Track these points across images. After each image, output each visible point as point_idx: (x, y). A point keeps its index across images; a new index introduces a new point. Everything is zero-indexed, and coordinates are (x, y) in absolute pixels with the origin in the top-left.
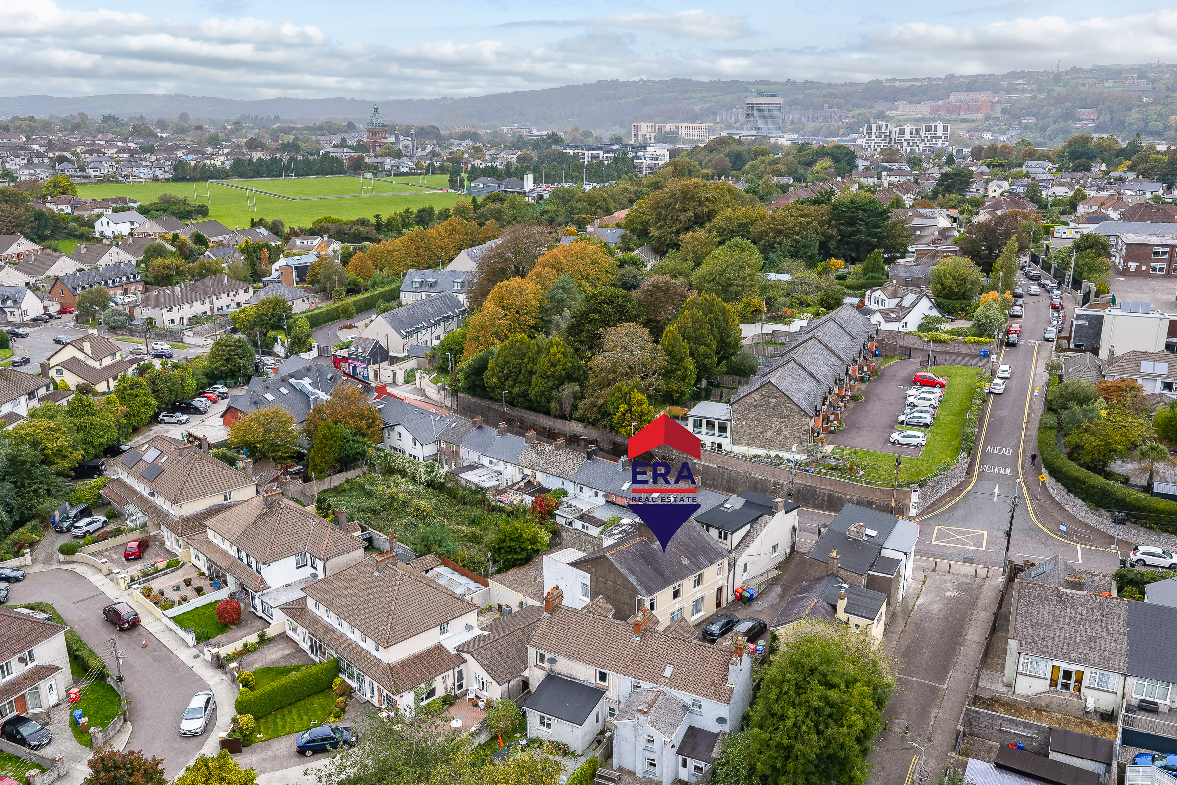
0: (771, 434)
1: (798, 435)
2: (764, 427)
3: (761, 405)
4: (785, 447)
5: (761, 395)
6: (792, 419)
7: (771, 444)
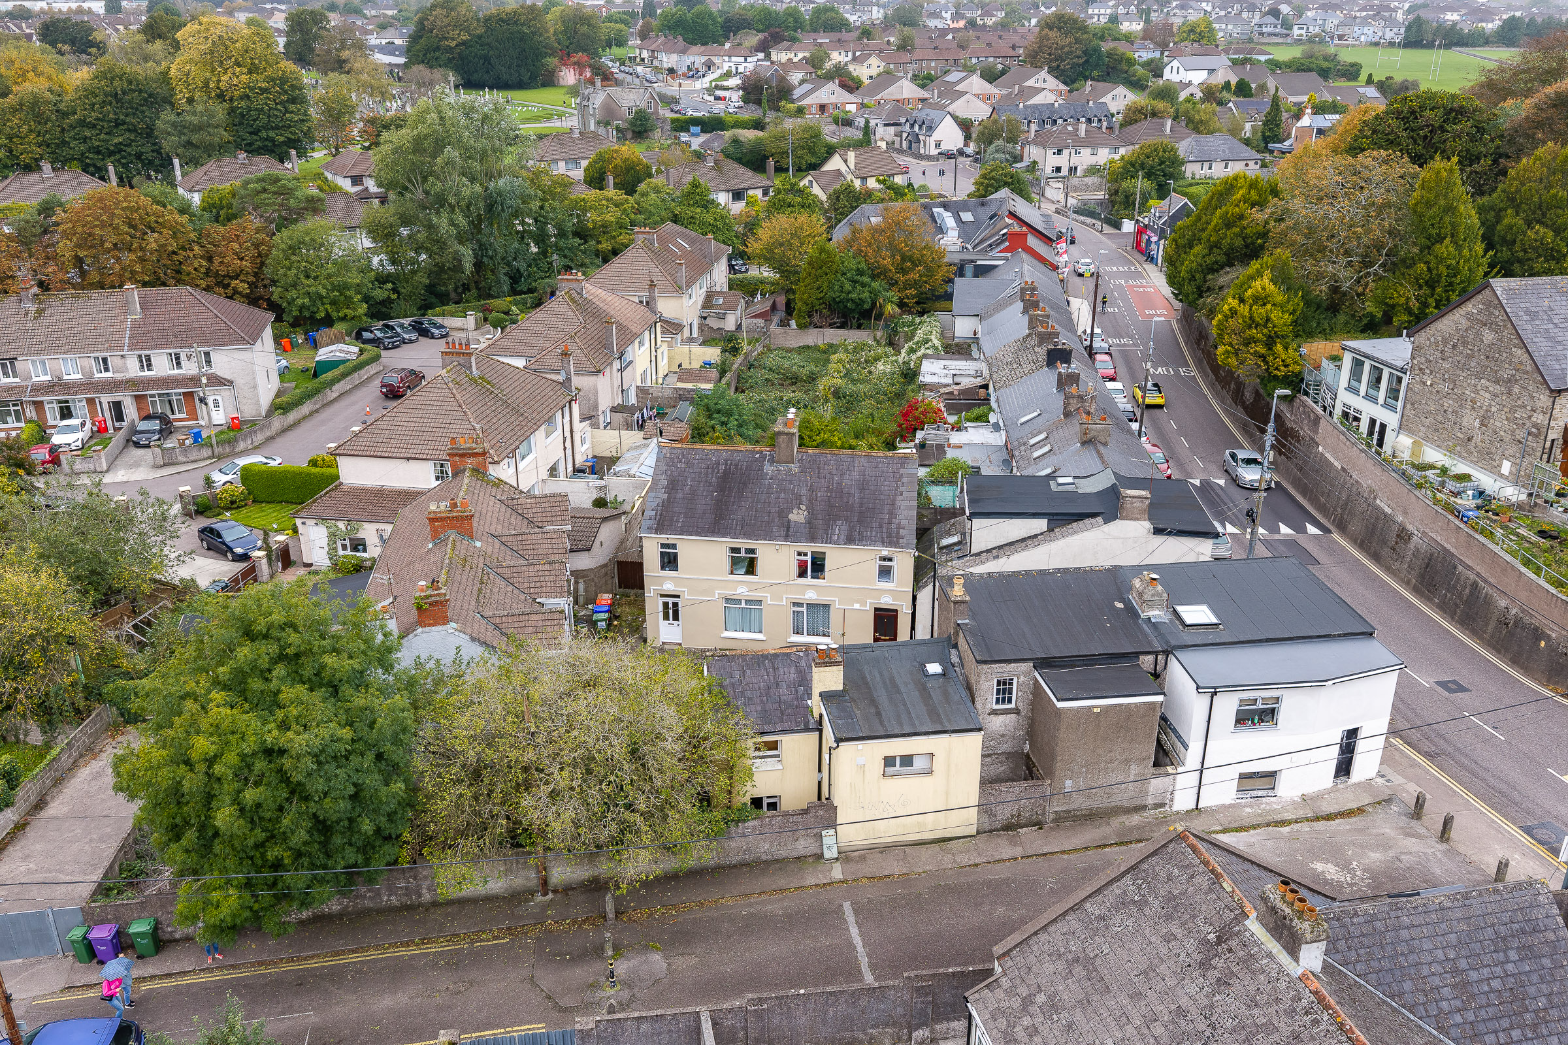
0: (1471, 420)
1: (1520, 434)
2: (1461, 400)
3: (1465, 343)
4: (1489, 461)
5: (1470, 317)
6: (1516, 389)
7: (1463, 445)
